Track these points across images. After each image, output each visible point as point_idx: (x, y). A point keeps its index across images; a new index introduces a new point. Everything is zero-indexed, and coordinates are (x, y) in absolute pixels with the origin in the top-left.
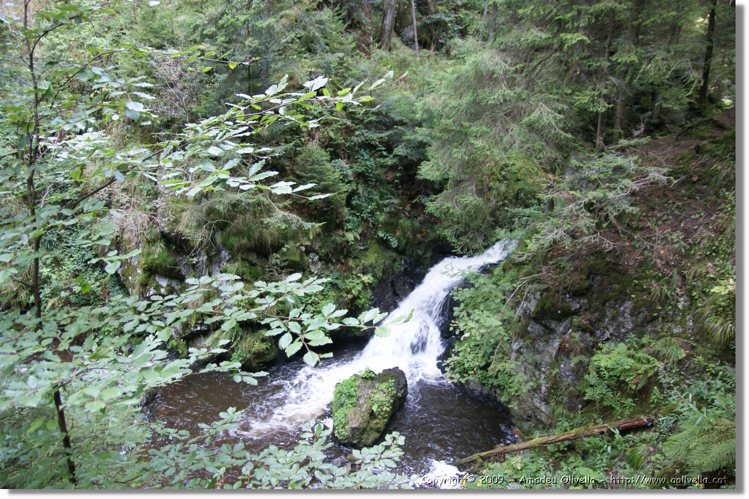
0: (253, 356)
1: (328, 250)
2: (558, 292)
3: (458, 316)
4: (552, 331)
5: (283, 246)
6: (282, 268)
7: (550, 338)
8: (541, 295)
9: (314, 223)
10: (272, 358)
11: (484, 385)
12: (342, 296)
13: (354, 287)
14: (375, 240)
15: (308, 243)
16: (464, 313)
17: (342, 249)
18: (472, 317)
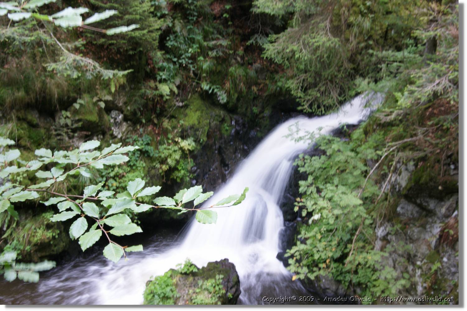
0: (34, 248)
1: (135, 107)
2: (439, 161)
3: (305, 193)
4: (430, 213)
5: (75, 101)
6: (74, 131)
7: (427, 223)
8: (416, 165)
9: (116, 71)
10: (60, 250)
11: (339, 282)
12: (154, 168)
13: (170, 155)
14: (197, 95)
15: (109, 98)
16: (313, 189)
17: (155, 106)
18: (323, 194)
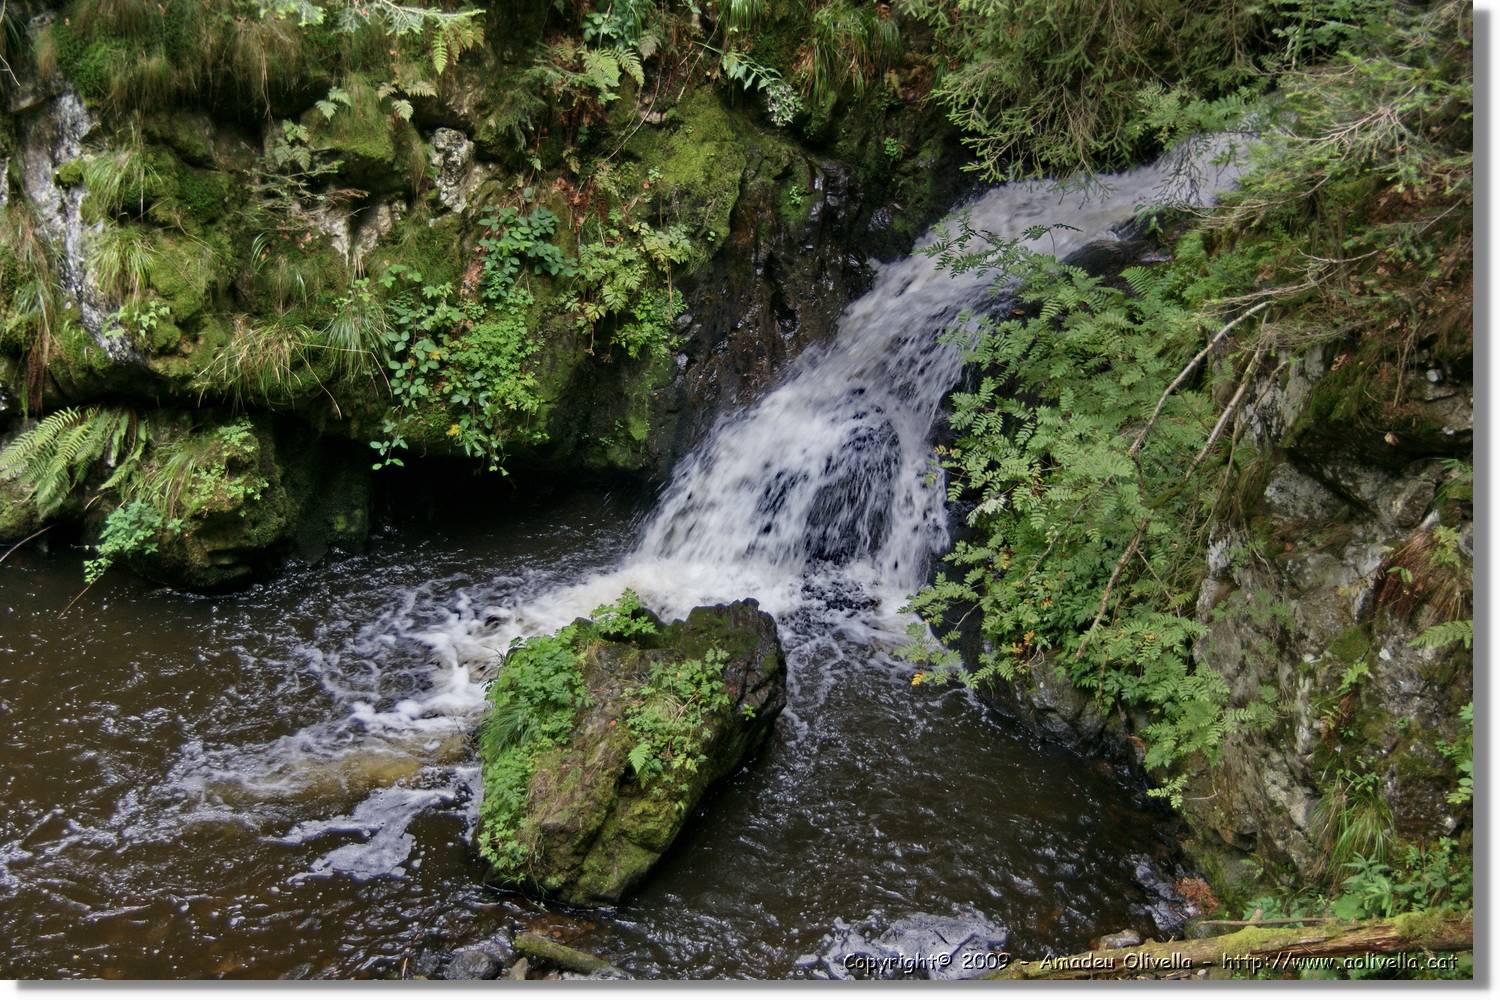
1: (511, 119)
5: (321, 92)
6: (317, 184)
8: (1327, 362)
12: (561, 310)
13: (613, 275)
14: (708, 89)
15: (427, 89)
17: (574, 118)
